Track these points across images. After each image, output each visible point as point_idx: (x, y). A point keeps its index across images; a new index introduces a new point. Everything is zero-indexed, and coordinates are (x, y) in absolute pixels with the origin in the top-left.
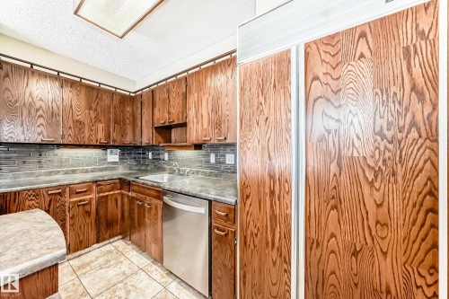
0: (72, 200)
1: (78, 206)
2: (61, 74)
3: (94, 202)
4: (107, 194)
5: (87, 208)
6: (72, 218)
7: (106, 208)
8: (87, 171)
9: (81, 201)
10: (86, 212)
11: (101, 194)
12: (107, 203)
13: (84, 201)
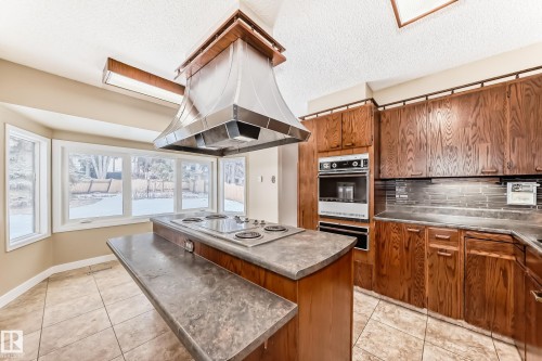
0: (431, 245)
1: (439, 255)
2: (429, 97)
3: (461, 259)
4: (484, 253)
5: (451, 263)
6: (431, 267)
7: (483, 276)
8: (469, 214)
9: (441, 250)
10: (449, 268)
11: (473, 252)
12: (483, 269)
13: (446, 251)
